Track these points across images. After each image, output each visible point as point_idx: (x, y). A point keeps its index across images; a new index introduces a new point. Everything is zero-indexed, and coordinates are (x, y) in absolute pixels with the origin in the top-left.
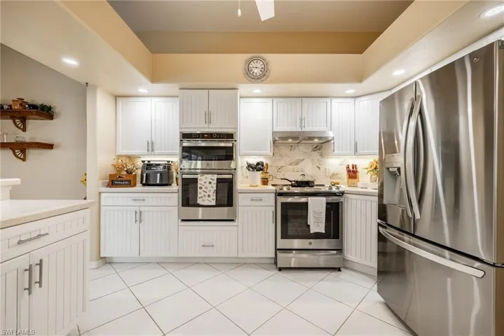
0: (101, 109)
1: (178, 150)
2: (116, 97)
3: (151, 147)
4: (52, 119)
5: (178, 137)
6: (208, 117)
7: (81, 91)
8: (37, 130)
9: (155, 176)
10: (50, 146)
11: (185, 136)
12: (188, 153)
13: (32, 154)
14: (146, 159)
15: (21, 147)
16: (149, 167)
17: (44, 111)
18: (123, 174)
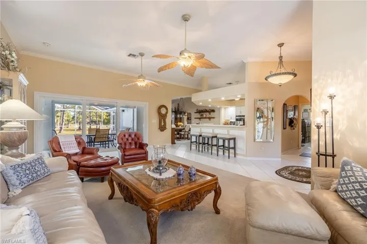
0: (223, 111)
1: (235, 119)
2: (225, 108)
3: (231, 118)
6: (241, 113)
7: (219, 109)
9: (231, 123)
10: (214, 118)
11: (236, 116)
12: (237, 120)
14: (231, 120)
15: (210, 118)
16: (231, 122)
17: (213, 111)
18: (226, 124)
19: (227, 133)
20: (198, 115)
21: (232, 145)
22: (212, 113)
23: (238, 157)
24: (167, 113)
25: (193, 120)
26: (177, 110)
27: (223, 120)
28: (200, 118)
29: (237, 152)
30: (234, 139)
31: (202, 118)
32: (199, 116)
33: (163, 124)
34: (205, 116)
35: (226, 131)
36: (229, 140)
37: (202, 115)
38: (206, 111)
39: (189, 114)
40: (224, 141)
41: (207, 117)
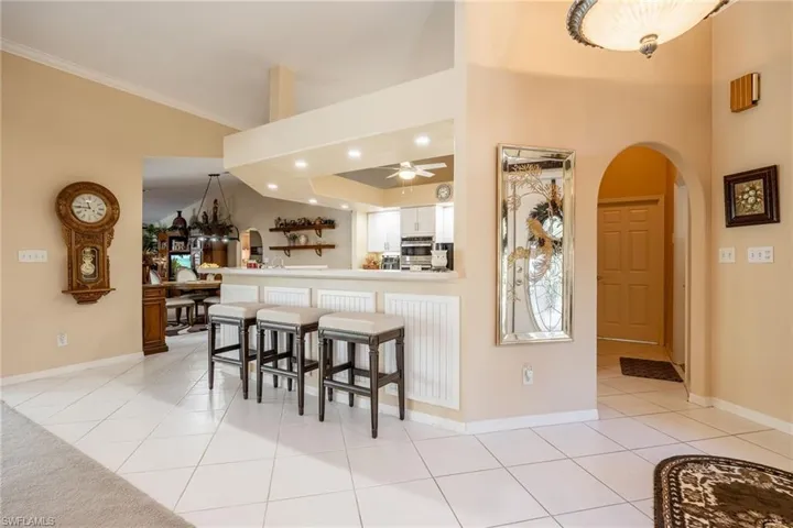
0: (359, 223)
1: (399, 249)
2: (368, 214)
3: (387, 247)
4: (334, 227)
5: (400, 240)
6: (417, 226)
7: (350, 215)
8: (328, 236)
9: (389, 263)
10: (333, 247)
11: (403, 240)
12: (405, 251)
13: (323, 250)
14: (386, 255)
15: (319, 248)
16: (386, 260)
17: (331, 224)
18: (371, 265)
19: (370, 307)
20: (281, 239)
21: (388, 365)
22: (325, 232)
23: (414, 415)
24: (112, 219)
25: (267, 255)
26: (210, 221)
27: (360, 254)
28: (287, 249)
29: (409, 395)
30: (399, 335)
31: (295, 248)
32: (286, 244)
33: (87, 268)
34: (302, 241)
35: (370, 295)
36: (375, 341)
37: (294, 238)
38: (307, 225)
39: (255, 235)
40: (352, 348)
41: (312, 243)
